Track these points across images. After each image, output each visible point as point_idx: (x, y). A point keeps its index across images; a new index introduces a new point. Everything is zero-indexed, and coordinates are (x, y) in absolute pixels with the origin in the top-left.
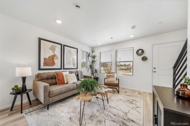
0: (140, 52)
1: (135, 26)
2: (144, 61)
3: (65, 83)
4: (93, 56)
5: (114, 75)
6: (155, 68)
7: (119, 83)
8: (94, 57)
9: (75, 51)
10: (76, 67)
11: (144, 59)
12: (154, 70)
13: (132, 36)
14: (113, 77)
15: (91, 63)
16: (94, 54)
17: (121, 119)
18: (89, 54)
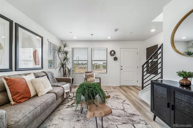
0: (113, 53)
1: (117, 29)
2: (116, 60)
3: (32, 96)
4: (65, 51)
5: (93, 74)
6: (122, 67)
7: (100, 82)
8: (66, 53)
9: (38, 40)
10: (40, 66)
11: (116, 59)
12: (121, 68)
13: (109, 38)
14: (92, 76)
15: (62, 61)
16: (66, 49)
17: (127, 118)
18: (60, 48)
